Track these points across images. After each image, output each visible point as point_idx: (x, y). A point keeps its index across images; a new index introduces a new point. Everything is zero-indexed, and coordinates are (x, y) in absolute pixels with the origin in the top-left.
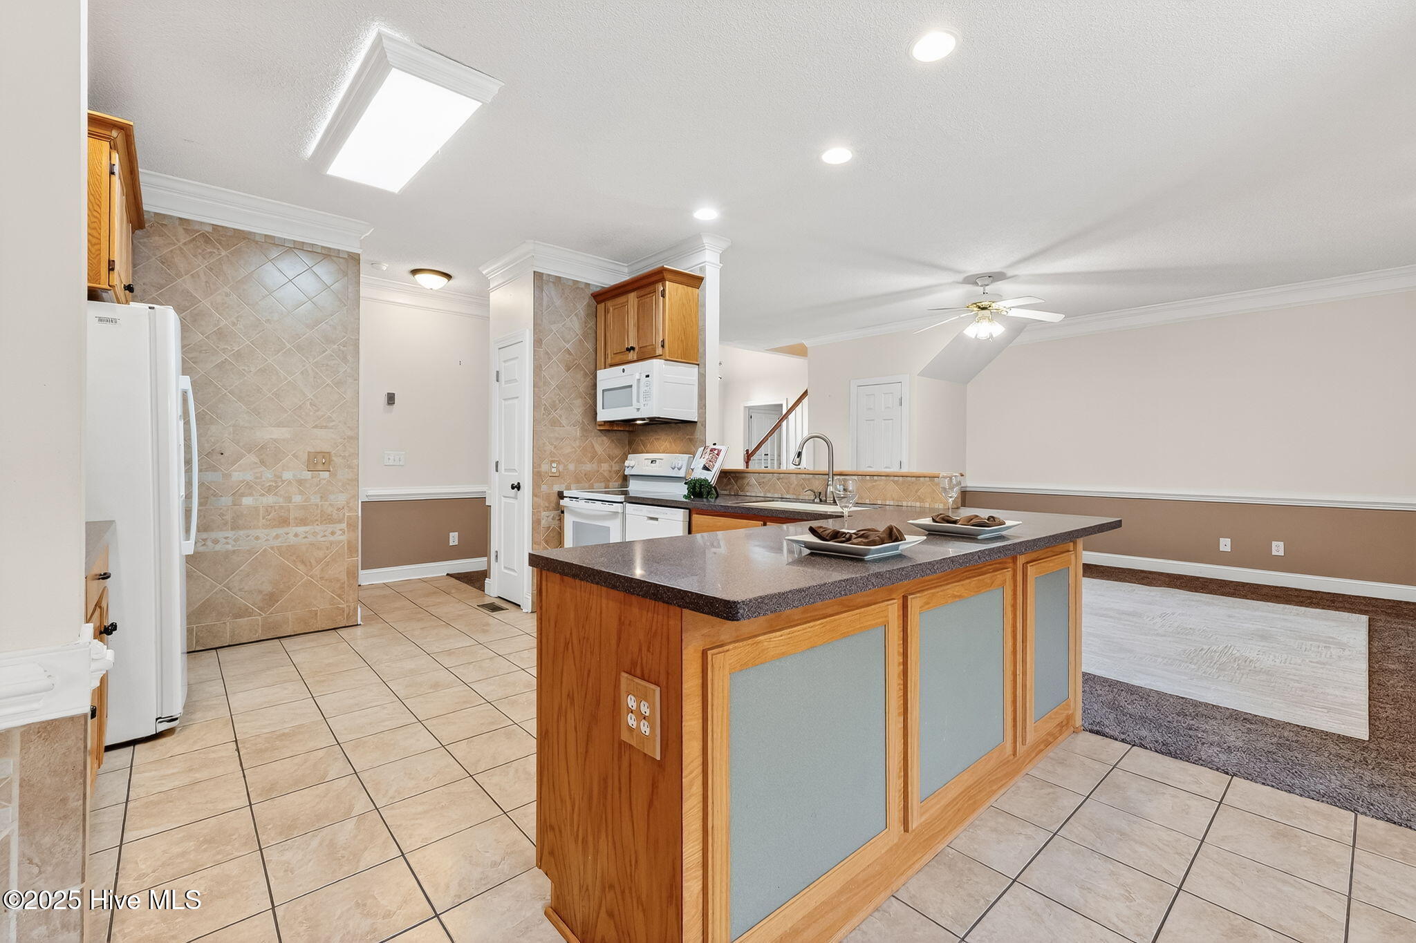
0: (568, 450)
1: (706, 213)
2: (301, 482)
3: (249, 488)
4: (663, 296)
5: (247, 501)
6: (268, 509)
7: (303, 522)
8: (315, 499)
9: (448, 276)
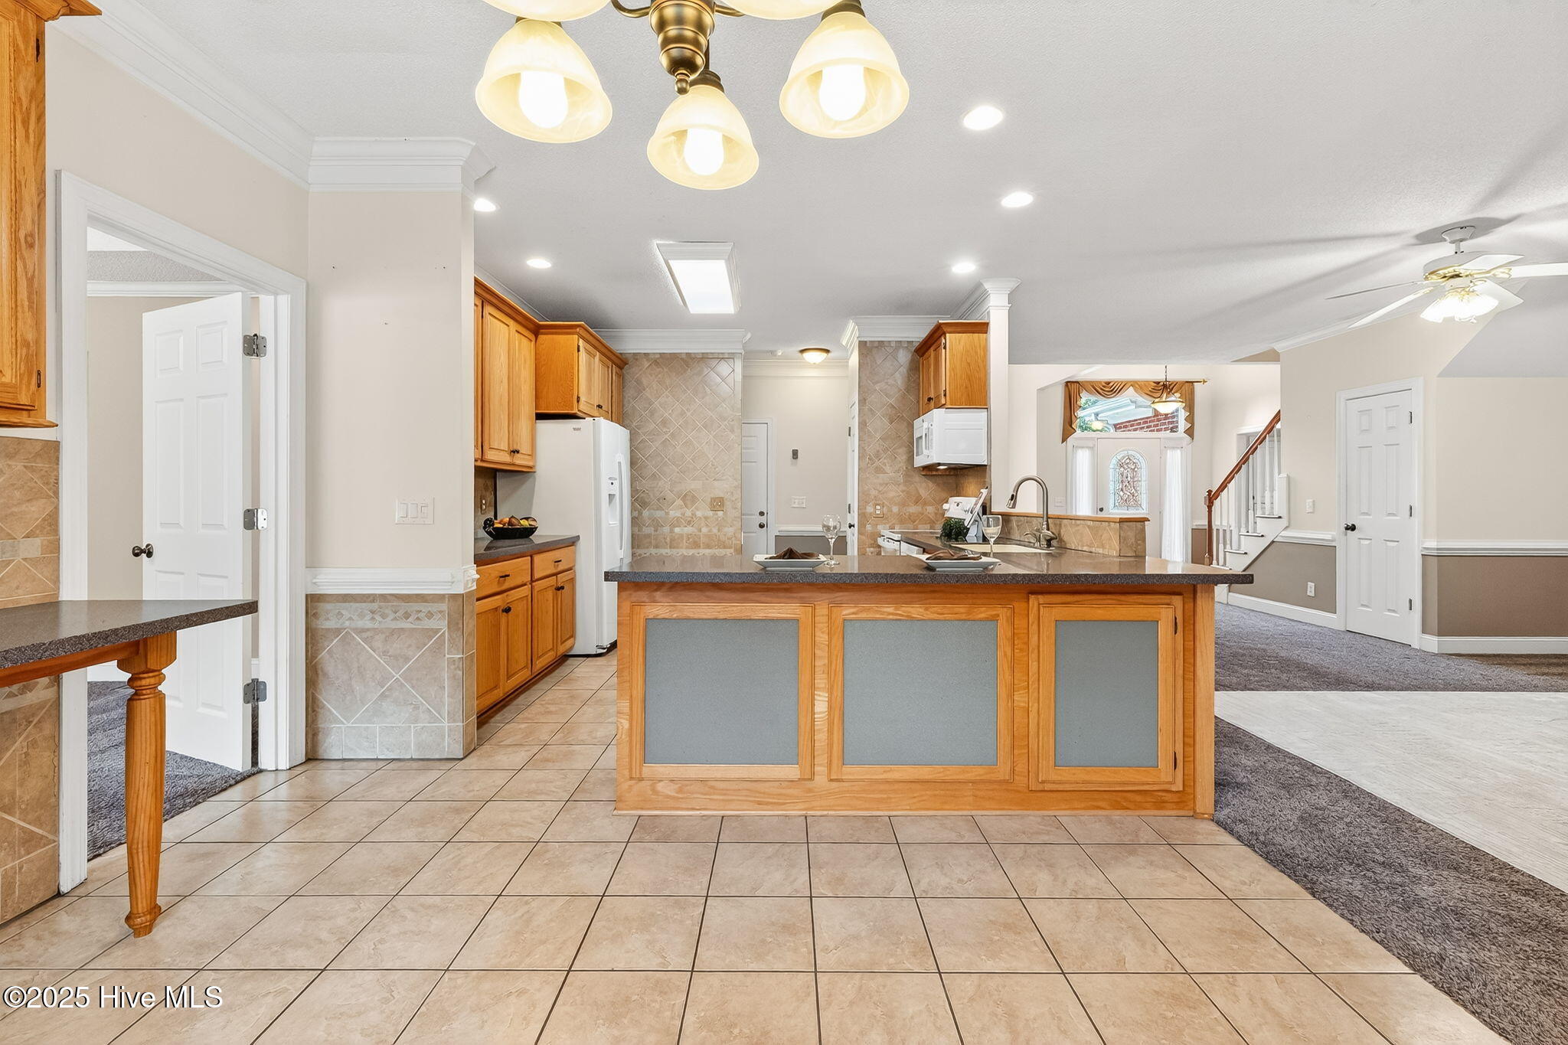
0: (892, 494)
1: (964, 268)
2: (706, 518)
3: (676, 523)
4: (945, 348)
5: (677, 530)
6: (689, 536)
7: (708, 547)
8: (715, 531)
9: (827, 351)
